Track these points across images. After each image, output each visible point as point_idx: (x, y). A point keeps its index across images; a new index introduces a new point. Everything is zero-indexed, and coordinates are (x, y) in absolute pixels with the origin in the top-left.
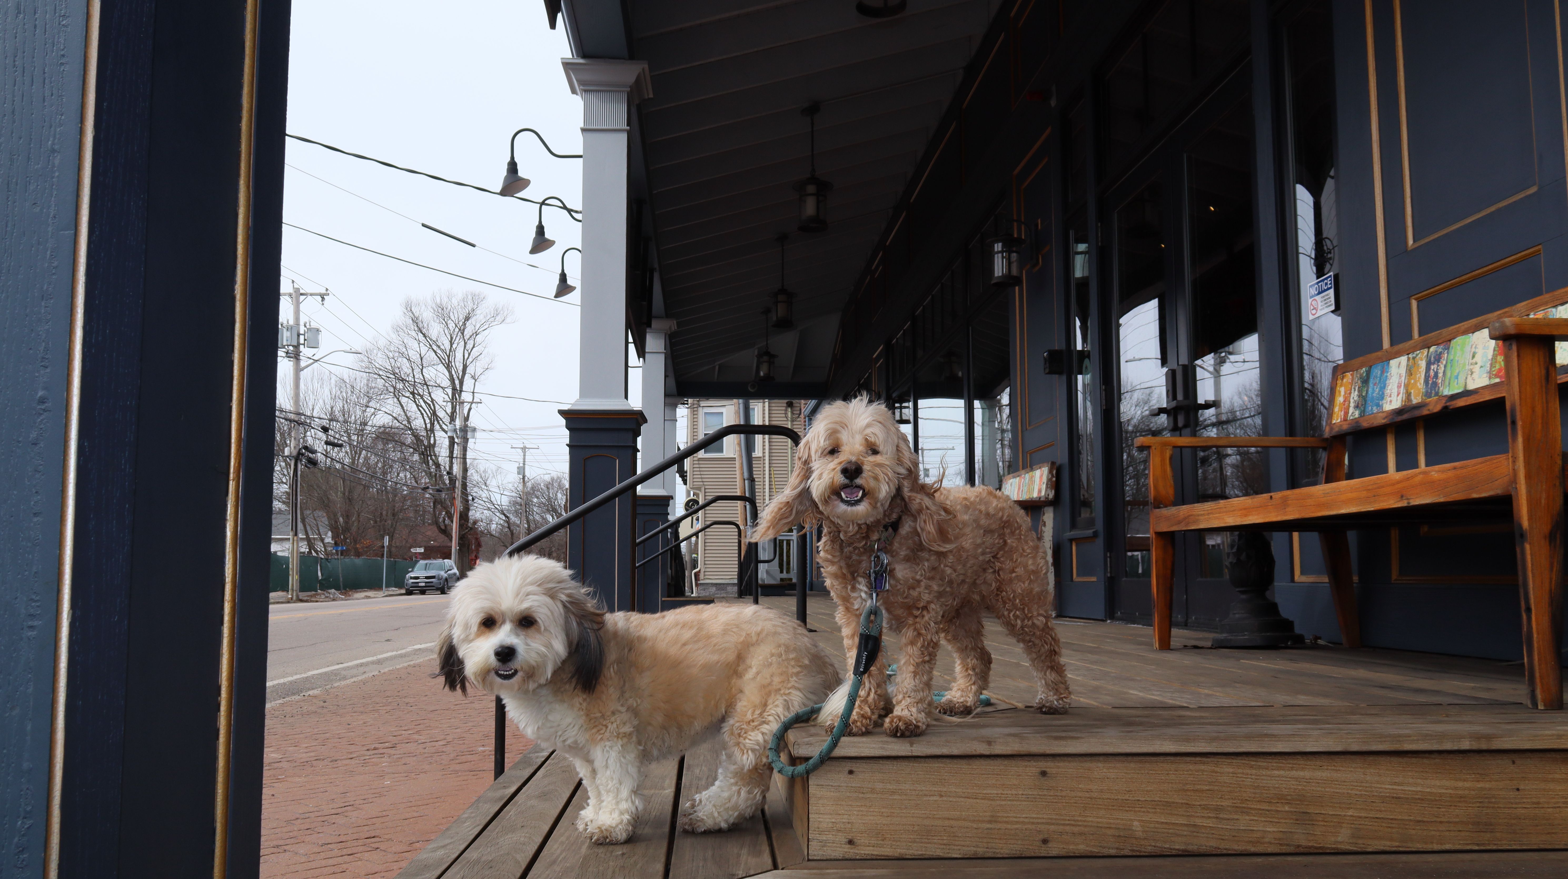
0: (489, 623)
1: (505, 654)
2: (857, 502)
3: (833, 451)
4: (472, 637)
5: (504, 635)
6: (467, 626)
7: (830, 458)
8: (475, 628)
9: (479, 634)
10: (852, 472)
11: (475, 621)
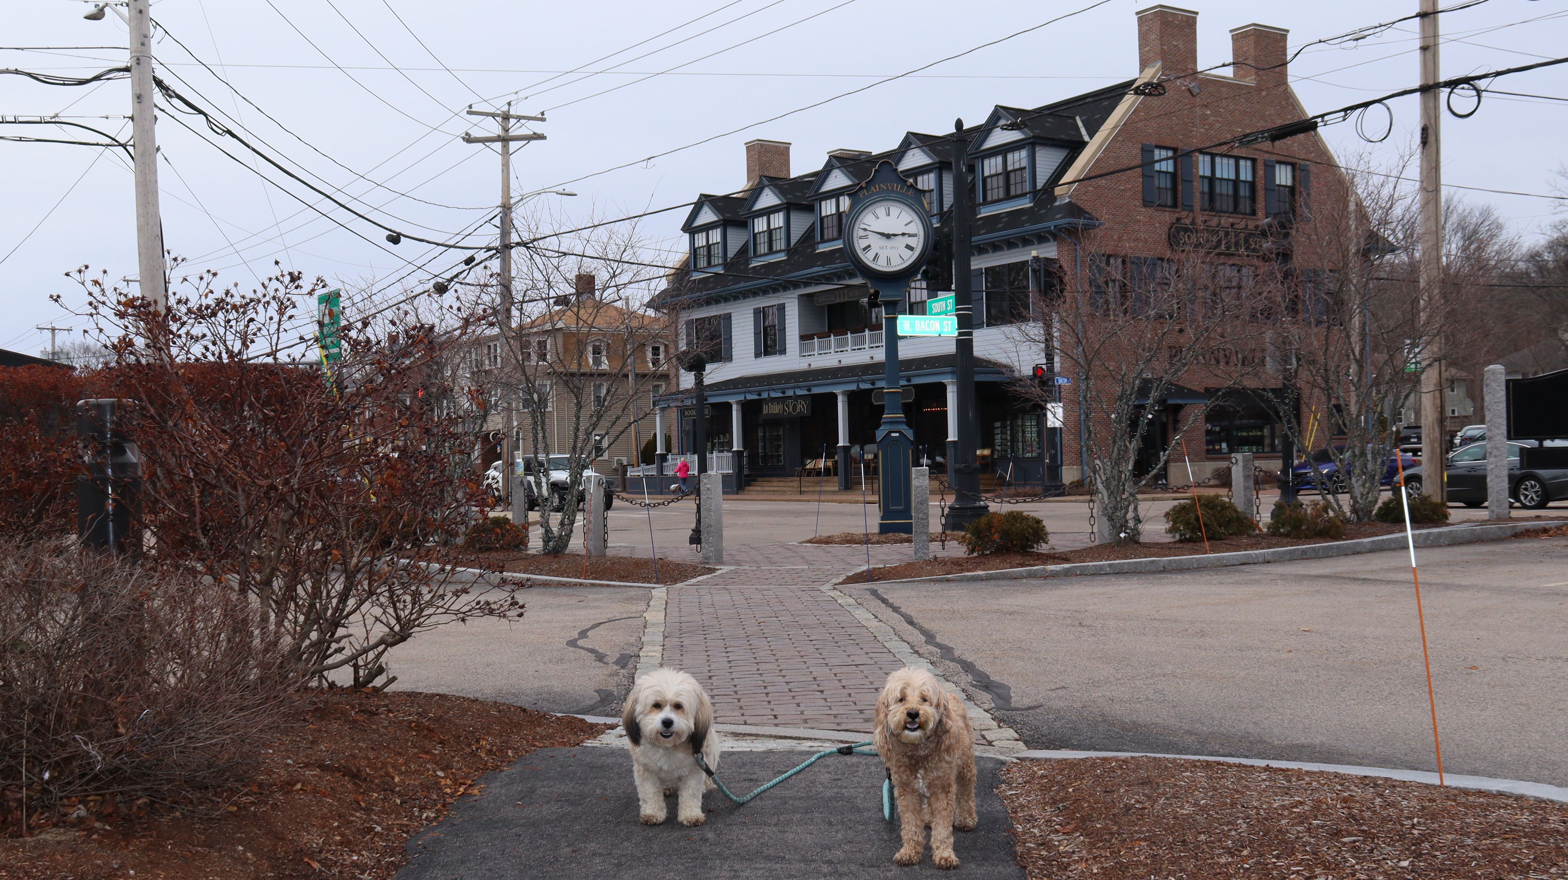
2: (915, 730)
3: (902, 700)
7: (900, 704)
10: (913, 715)
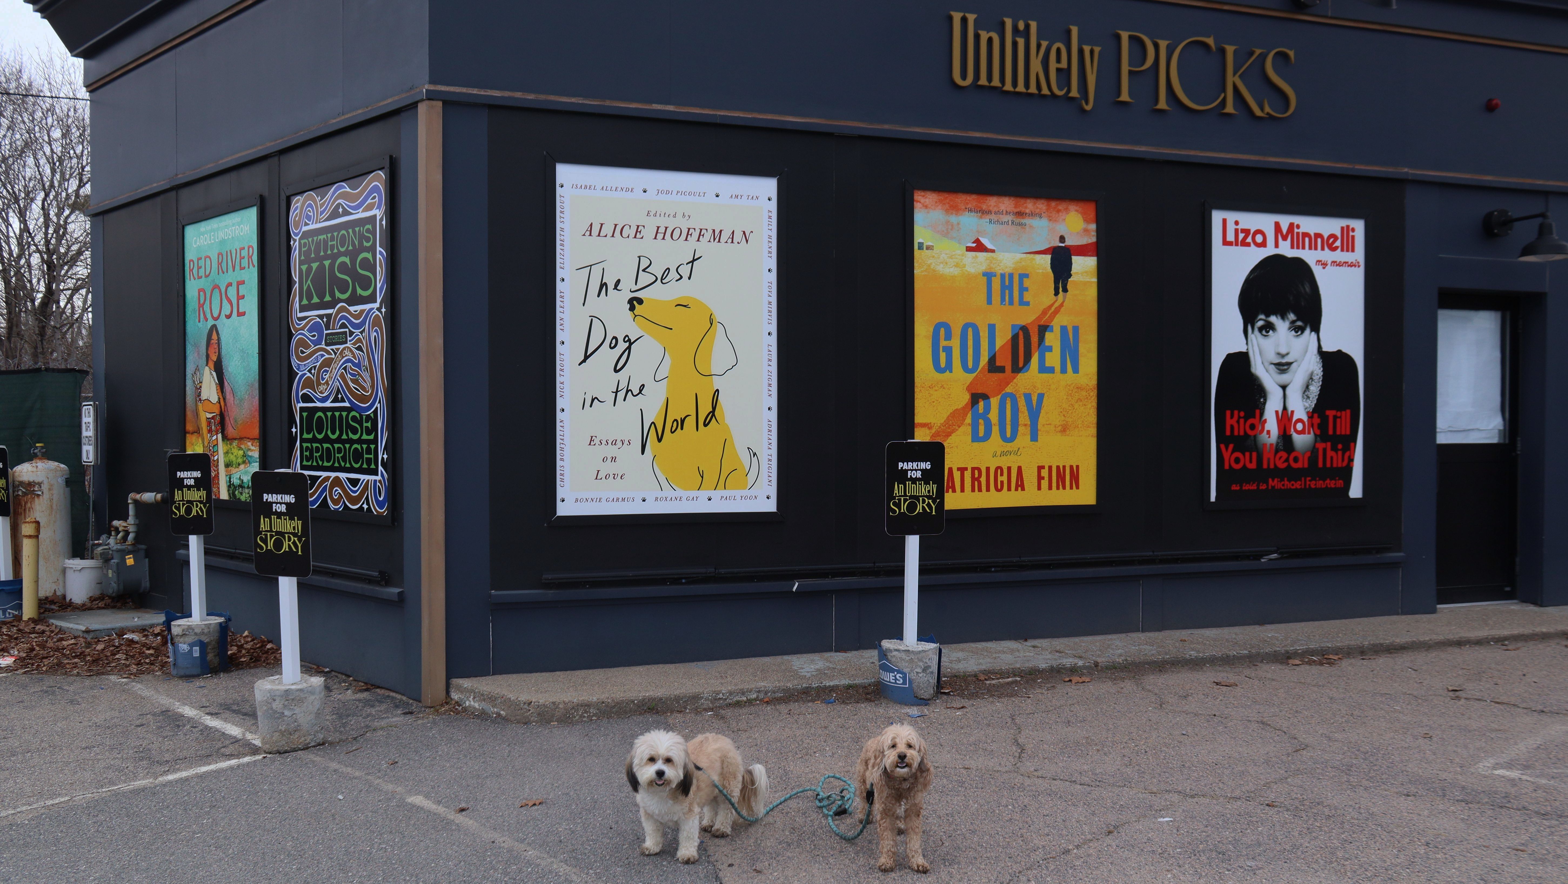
0: (652, 760)
1: (660, 774)
4: (642, 764)
5: (660, 765)
6: (641, 759)
8: (645, 761)
9: (646, 764)
11: (647, 757)
